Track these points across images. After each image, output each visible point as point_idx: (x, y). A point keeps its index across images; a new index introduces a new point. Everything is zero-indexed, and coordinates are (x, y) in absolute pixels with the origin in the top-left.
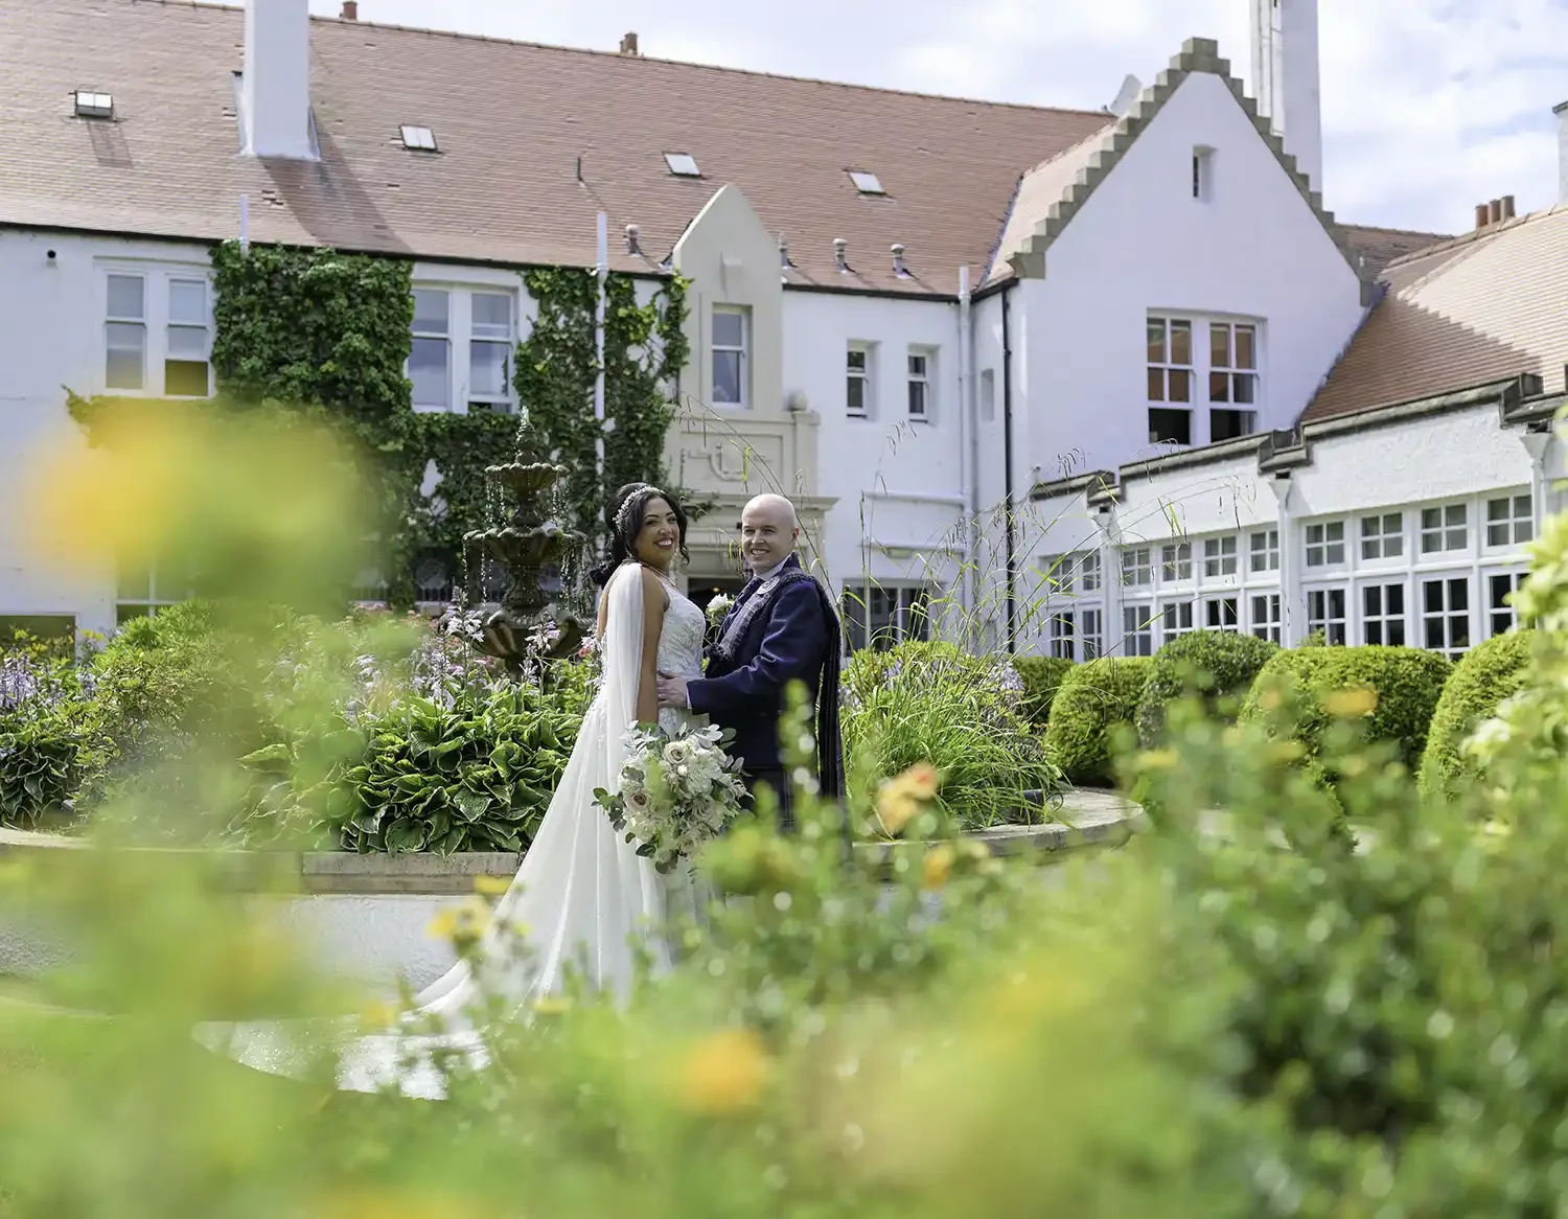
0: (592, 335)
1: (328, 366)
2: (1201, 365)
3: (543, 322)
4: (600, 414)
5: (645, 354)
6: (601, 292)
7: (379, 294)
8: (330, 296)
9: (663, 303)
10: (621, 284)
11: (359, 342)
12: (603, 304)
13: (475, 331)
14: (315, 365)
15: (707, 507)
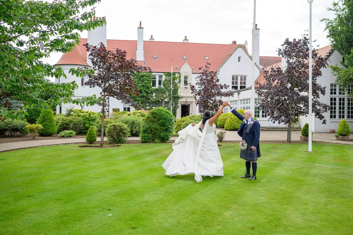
0: (171, 79)
1: (143, 84)
2: (239, 81)
3: (166, 78)
4: (172, 88)
5: (177, 81)
6: (172, 75)
7: (149, 76)
8: (144, 77)
9: (179, 75)
10: (174, 74)
11: (146, 81)
12: (172, 76)
13: (159, 79)
14: (142, 84)
15: (182, 97)
